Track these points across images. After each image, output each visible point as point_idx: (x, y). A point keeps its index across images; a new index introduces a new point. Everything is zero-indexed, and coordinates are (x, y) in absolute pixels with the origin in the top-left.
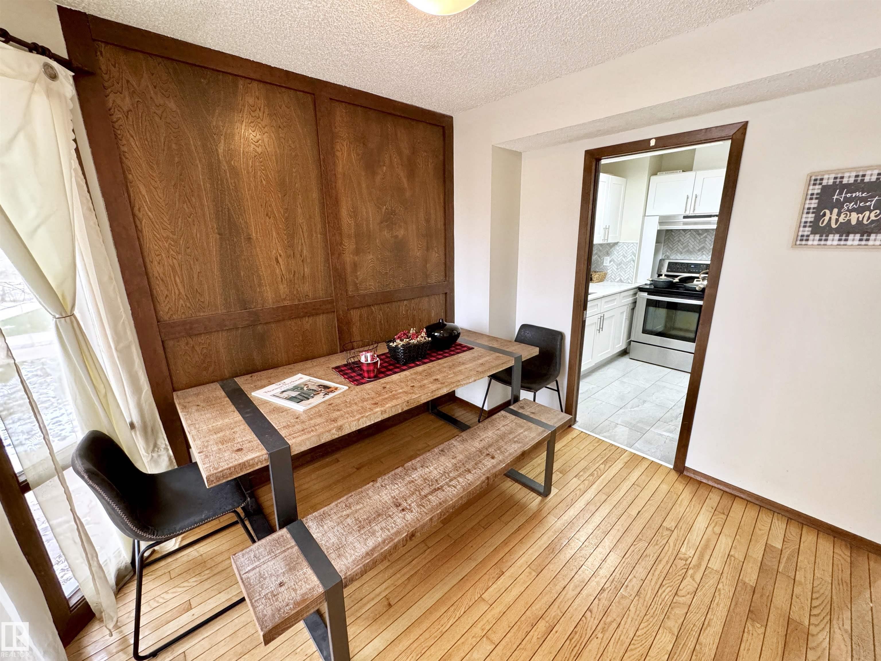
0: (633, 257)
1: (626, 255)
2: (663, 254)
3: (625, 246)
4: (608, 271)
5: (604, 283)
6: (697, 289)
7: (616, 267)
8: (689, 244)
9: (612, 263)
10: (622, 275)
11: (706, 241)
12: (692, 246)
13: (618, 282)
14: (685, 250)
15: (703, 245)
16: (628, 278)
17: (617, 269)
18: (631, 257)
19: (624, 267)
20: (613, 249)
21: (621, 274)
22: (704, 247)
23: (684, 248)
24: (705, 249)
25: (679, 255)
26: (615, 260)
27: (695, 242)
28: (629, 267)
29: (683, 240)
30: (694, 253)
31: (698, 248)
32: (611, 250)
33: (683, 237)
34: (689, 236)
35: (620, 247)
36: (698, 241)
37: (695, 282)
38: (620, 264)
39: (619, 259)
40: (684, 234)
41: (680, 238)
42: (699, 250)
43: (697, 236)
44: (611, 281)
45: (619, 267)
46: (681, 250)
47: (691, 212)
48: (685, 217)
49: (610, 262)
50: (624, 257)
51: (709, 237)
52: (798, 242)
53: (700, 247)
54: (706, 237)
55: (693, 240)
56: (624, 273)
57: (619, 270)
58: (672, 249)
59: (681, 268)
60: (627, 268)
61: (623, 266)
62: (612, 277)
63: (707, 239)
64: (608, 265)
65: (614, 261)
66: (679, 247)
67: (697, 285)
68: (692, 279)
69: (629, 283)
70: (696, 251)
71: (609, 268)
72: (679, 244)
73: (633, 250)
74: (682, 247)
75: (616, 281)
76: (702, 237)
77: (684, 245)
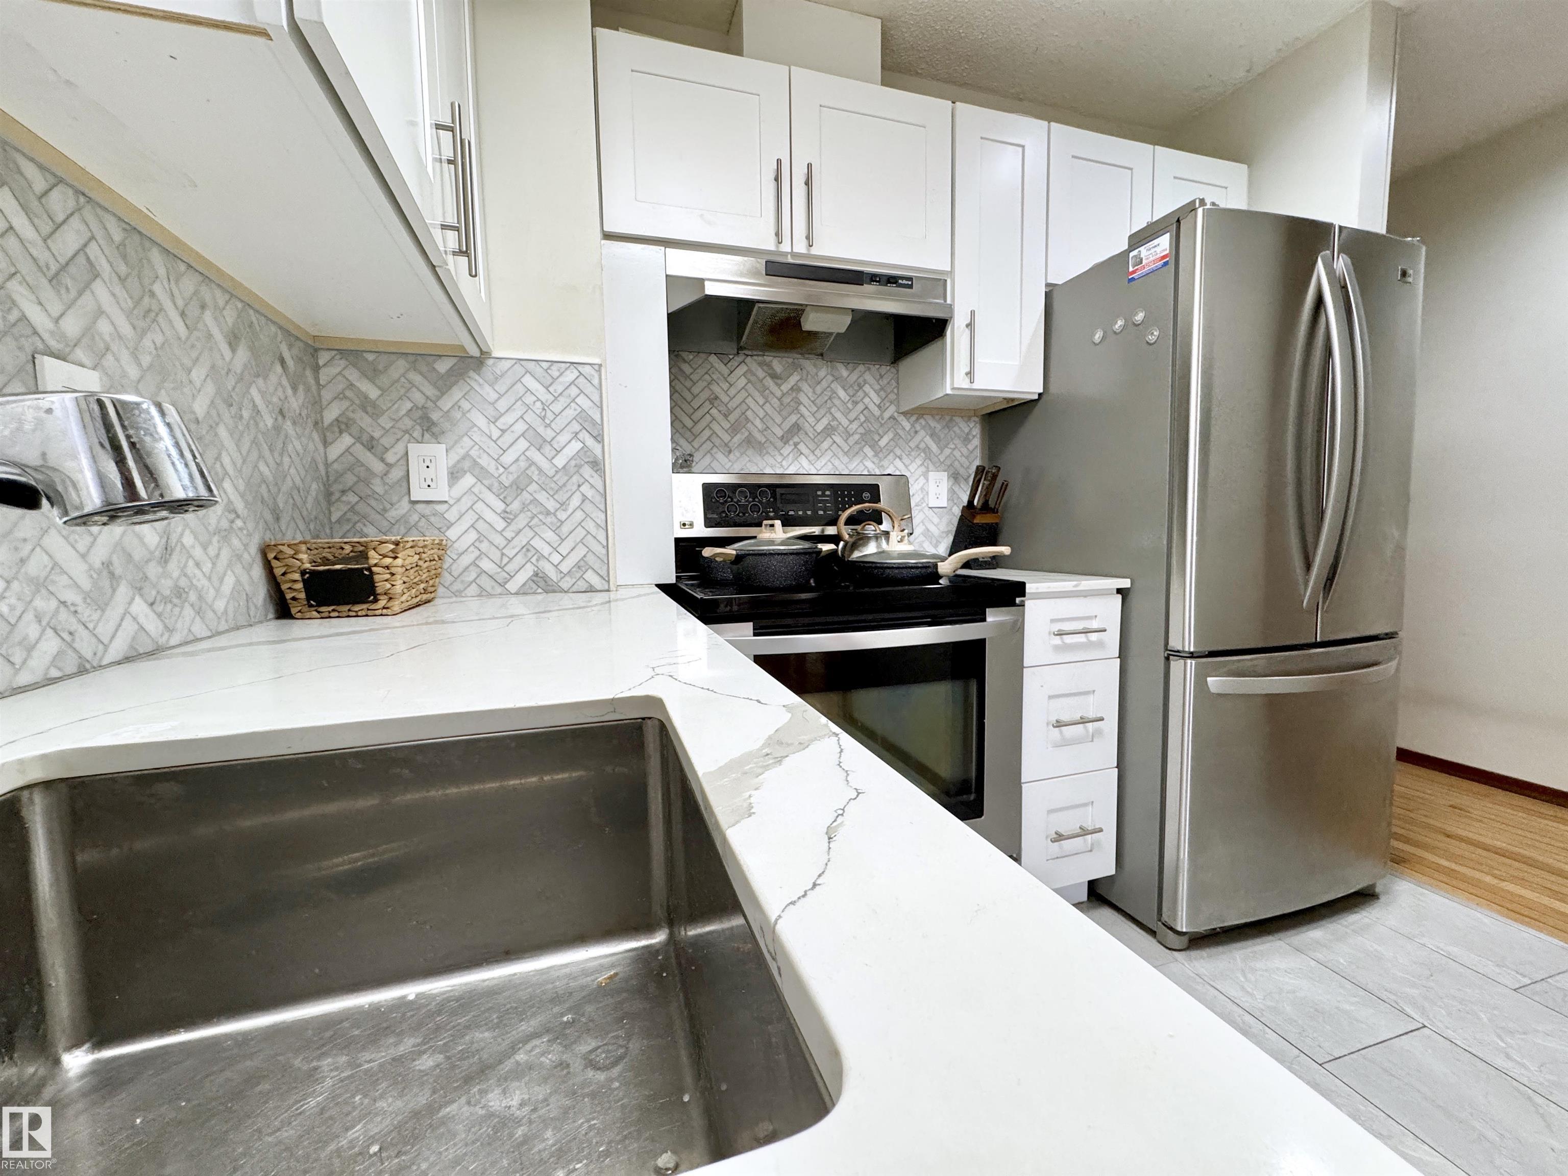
0: (590, 442)
1: (548, 434)
3: (528, 380)
4: (452, 534)
5: (441, 607)
7: (499, 506)
8: (749, 414)
9: (468, 480)
10: (546, 550)
11: (800, 403)
12: (758, 422)
13: (522, 592)
14: (737, 439)
15: (793, 418)
16: (581, 566)
17: (508, 517)
18: (576, 446)
19: (551, 505)
20: (456, 394)
21: (537, 543)
22: (796, 428)
23: (734, 429)
24: (802, 435)
26: (484, 461)
27: (767, 407)
28: (576, 501)
29: (725, 399)
30: (771, 449)
31: (779, 433)
32: (446, 404)
33: (725, 386)
34: (743, 381)
35: (501, 387)
36: (775, 402)
38: (518, 487)
39: (508, 459)
40: (725, 371)
41: (715, 388)
42: (785, 439)
43: (769, 382)
44: (483, 593)
45: (515, 506)
46: (726, 437)
49: (454, 475)
50: (540, 443)
51: (805, 387)
53: (787, 425)
54: (796, 389)
55: (761, 401)
56: (549, 535)
57: (522, 521)
60: (563, 505)
61: (542, 497)
62: (486, 565)
63: (803, 398)
64: (441, 492)
65: (481, 474)
66: (715, 426)
69: (591, 590)
70: (779, 444)
71: (452, 516)
72: (714, 411)
73: (581, 400)
74: (727, 425)
75: (512, 586)
76: (785, 387)
77: (732, 418)
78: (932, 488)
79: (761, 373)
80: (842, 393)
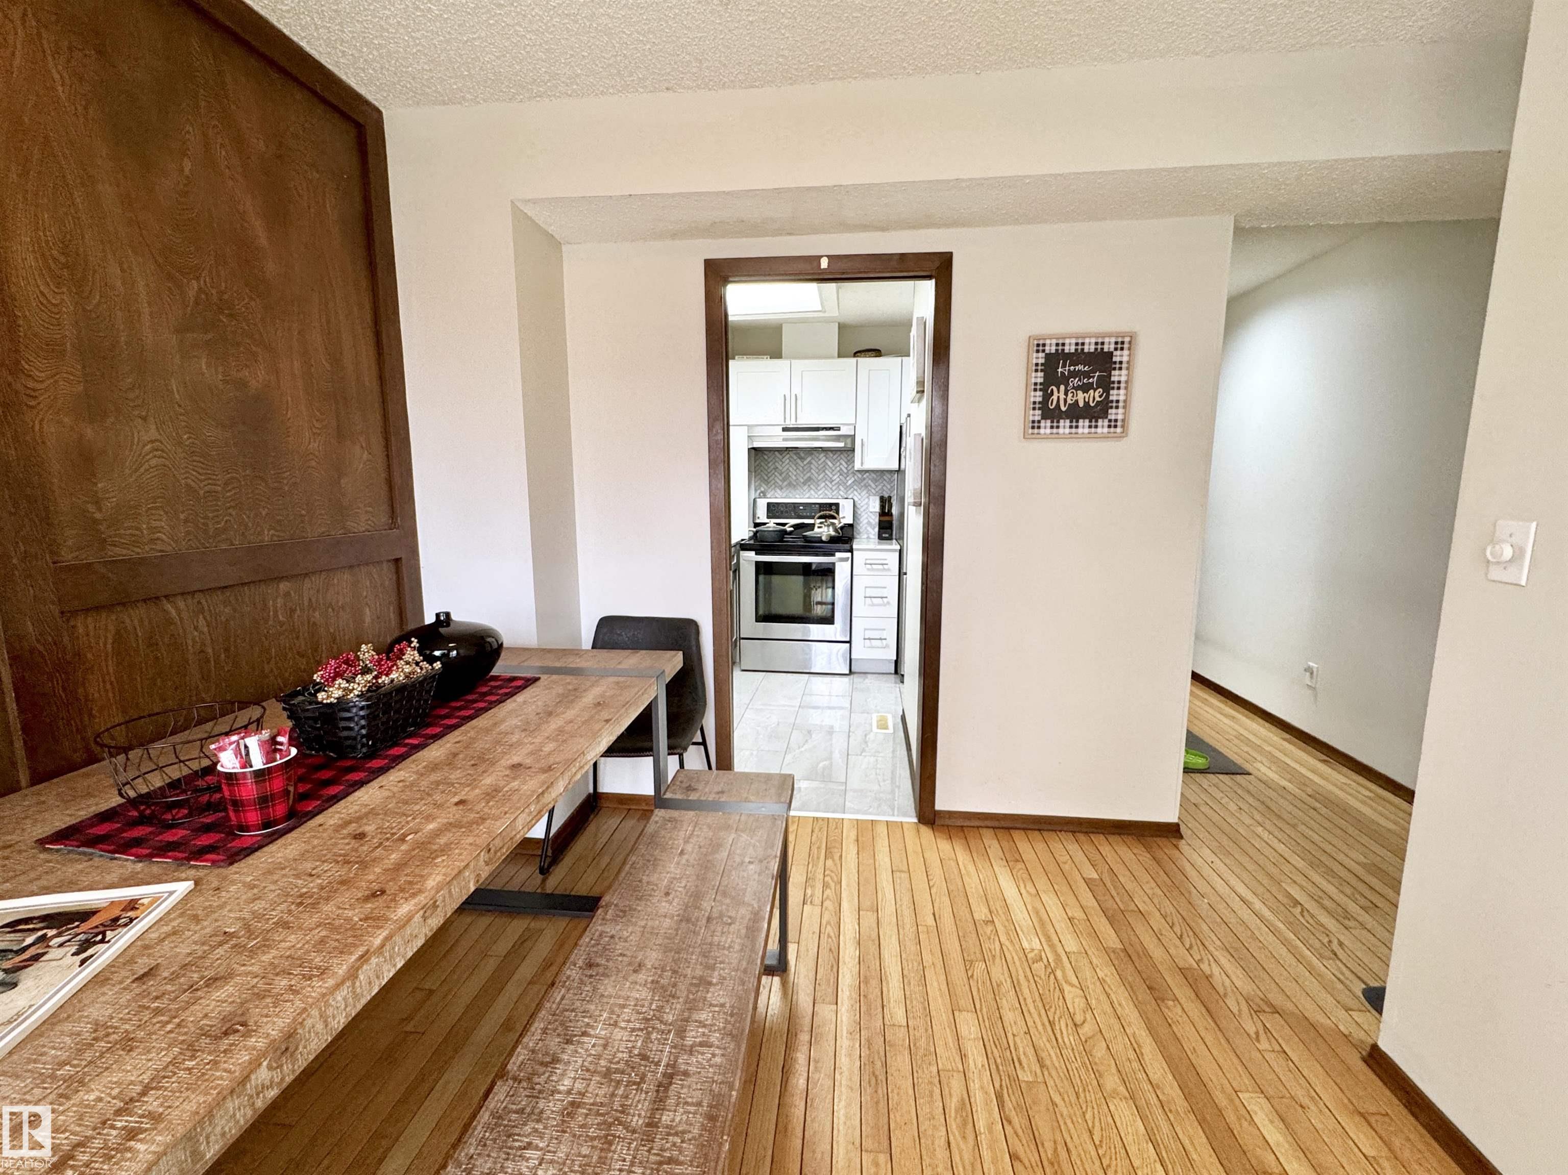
2: (756, 490)
6: (824, 538)
8: (790, 474)
11: (812, 469)
12: (794, 477)
14: (785, 483)
15: (809, 475)
22: (810, 479)
23: (784, 480)
25: (778, 491)
27: (798, 471)
29: (781, 468)
30: (799, 488)
31: (802, 480)
33: (781, 463)
34: (788, 461)
37: (816, 530)
40: (781, 457)
41: (777, 464)
42: (804, 483)
43: (799, 461)
46: (780, 483)
47: (793, 422)
48: (785, 430)
52: (1030, 431)
53: (805, 478)
54: (810, 463)
55: (795, 468)
58: (767, 482)
59: (787, 512)
63: (812, 466)
66: (776, 479)
67: (821, 533)
68: (811, 527)
70: (802, 485)
74: (781, 478)
76: (805, 463)
77: (783, 475)
78: (871, 502)
79: (795, 457)
80: (830, 463)
